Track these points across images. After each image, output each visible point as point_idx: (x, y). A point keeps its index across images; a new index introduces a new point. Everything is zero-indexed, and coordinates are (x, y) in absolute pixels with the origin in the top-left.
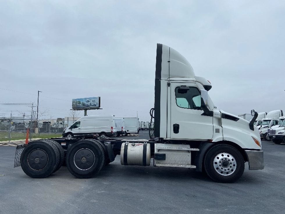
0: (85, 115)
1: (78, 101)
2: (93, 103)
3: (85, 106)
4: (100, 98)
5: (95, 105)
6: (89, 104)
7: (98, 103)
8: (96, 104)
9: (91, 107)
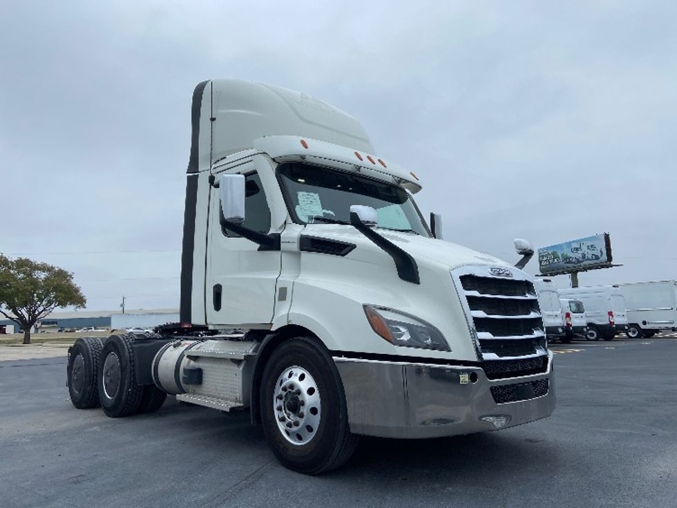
0: (575, 285)
1: (550, 252)
2: (589, 253)
3: (570, 262)
4: (607, 237)
5: (597, 258)
6: (579, 255)
7: (604, 251)
8: (599, 255)
9: (586, 263)
